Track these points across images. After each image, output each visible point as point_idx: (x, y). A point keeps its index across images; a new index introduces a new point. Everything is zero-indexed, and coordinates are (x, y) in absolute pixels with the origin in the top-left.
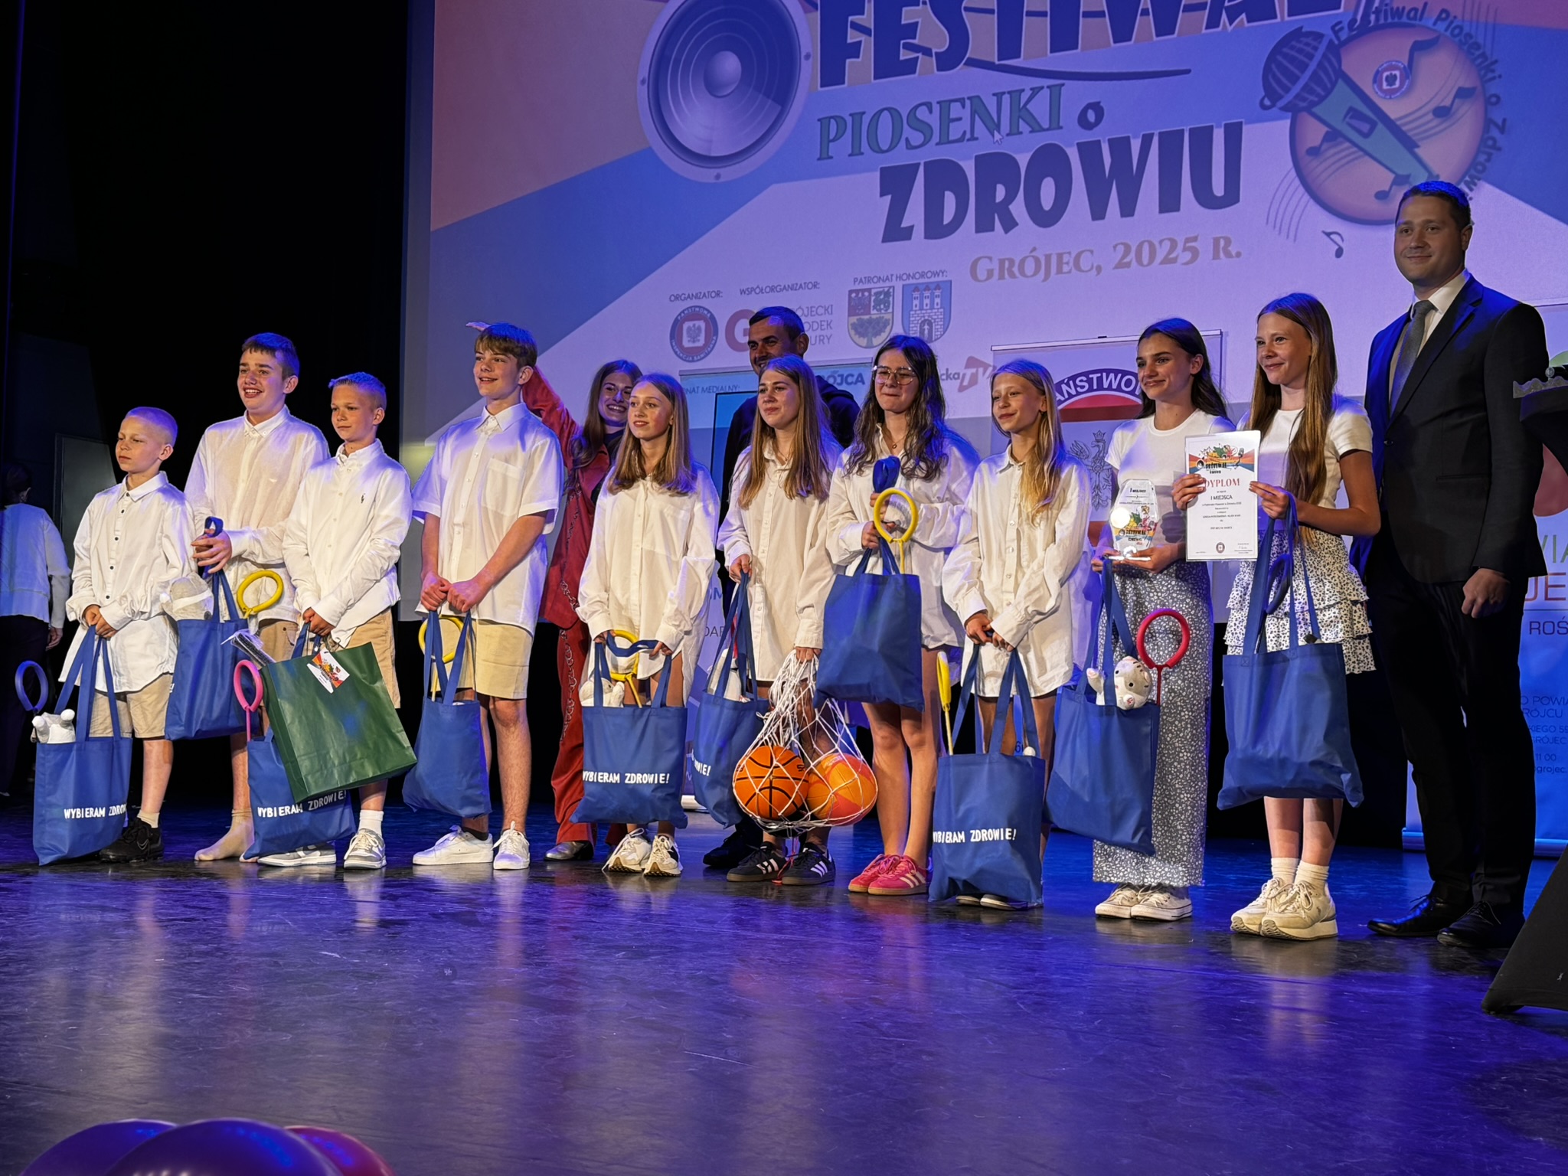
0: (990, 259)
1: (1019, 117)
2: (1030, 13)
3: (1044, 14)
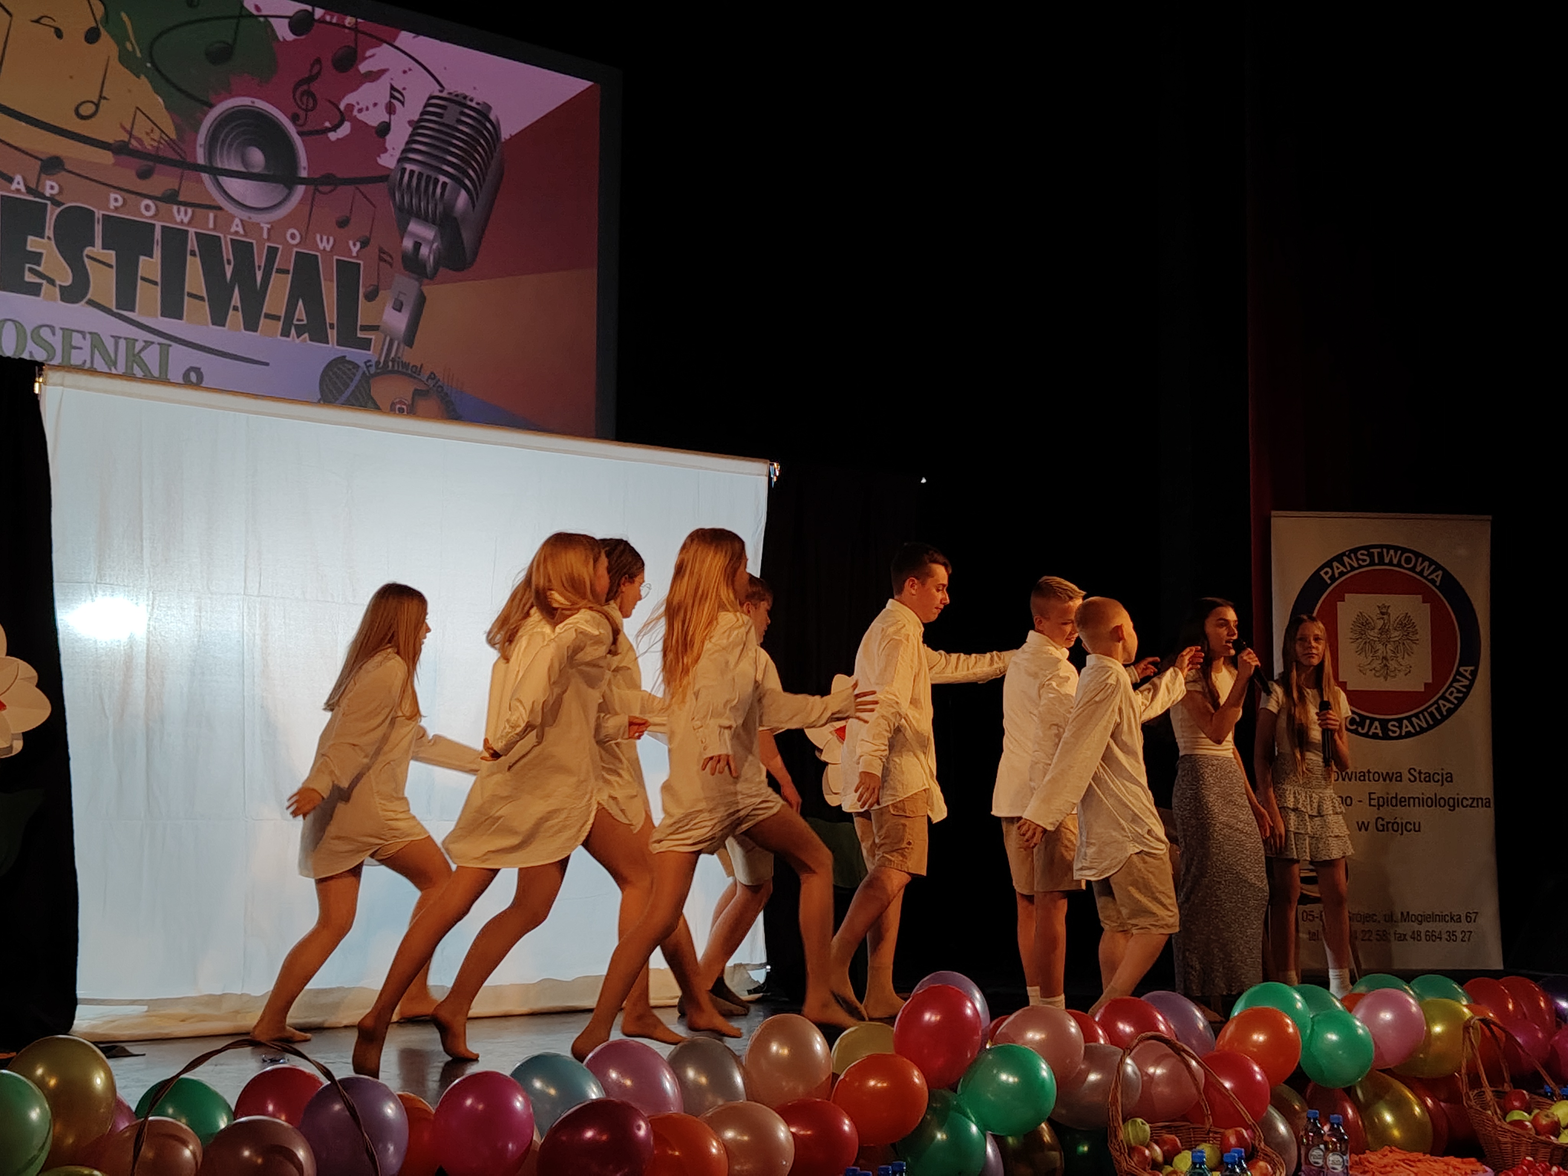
1: (134, 361)
2: (143, 279)
3: (155, 283)
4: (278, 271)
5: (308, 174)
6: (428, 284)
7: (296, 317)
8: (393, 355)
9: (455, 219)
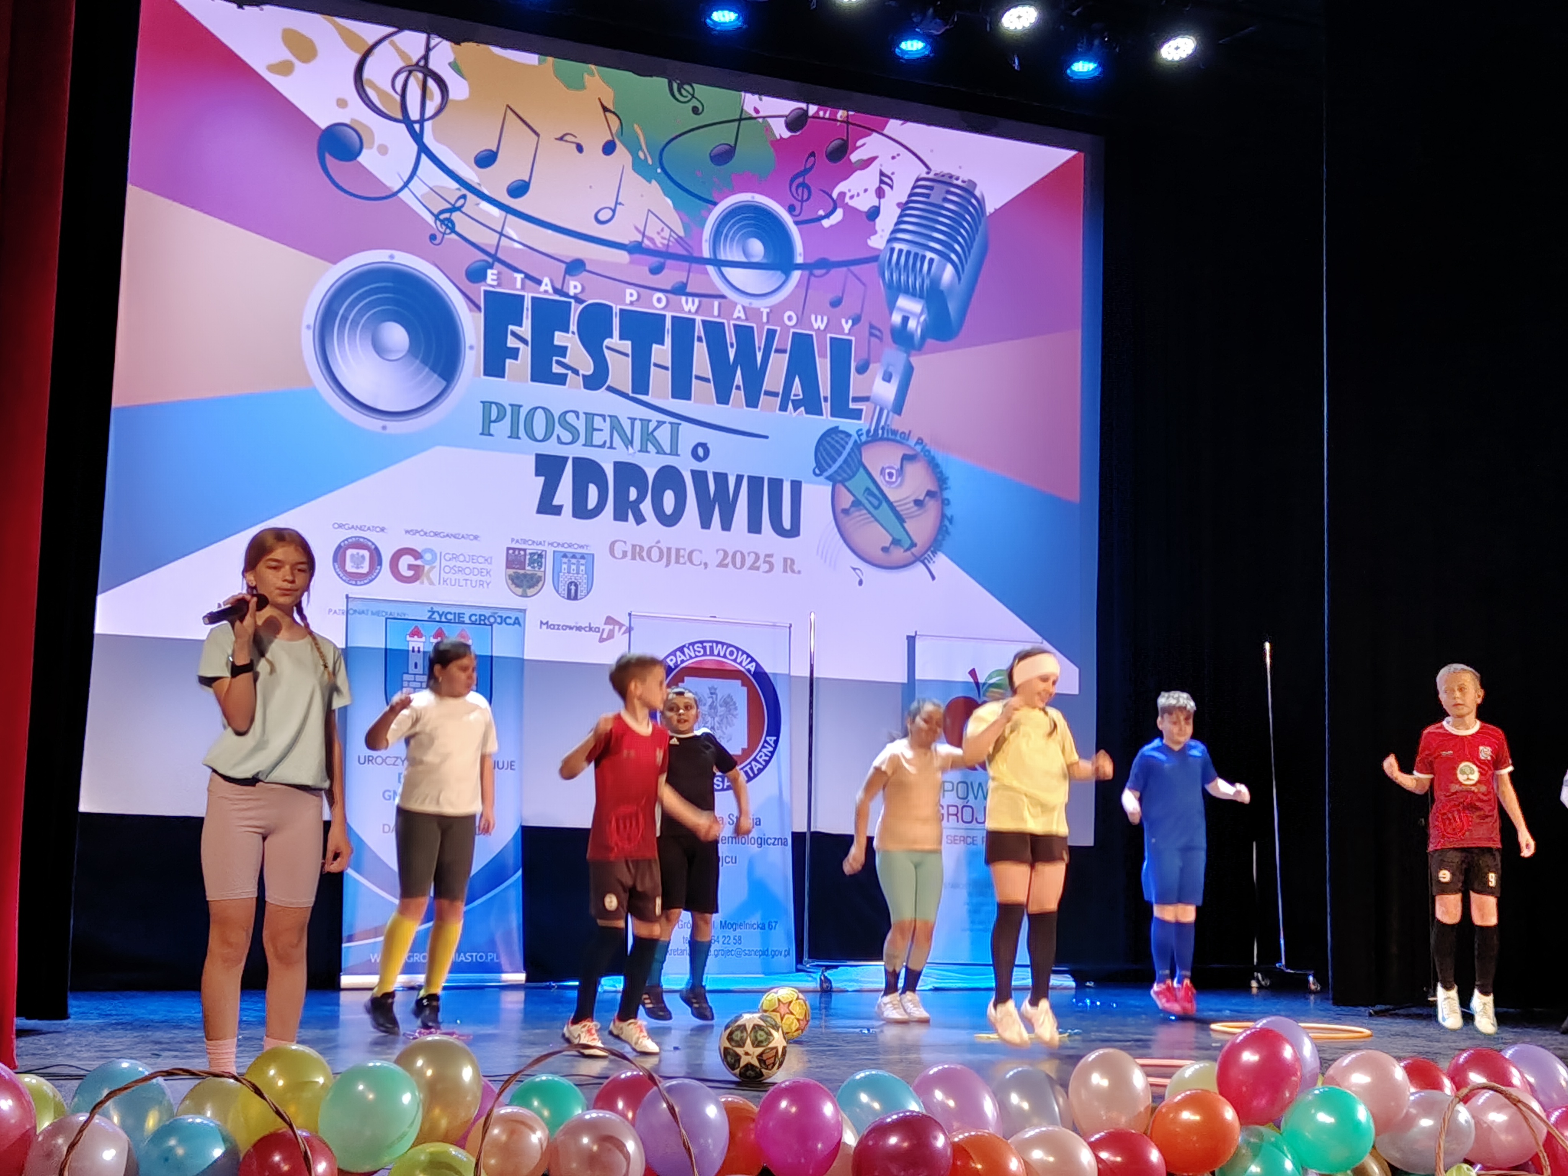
0: (625, 542)
1: (648, 440)
2: (656, 365)
3: (666, 368)
4: (777, 351)
5: (804, 258)
6: (915, 355)
7: (793, 393)
8: (882, 423)
9: (942, 292)
